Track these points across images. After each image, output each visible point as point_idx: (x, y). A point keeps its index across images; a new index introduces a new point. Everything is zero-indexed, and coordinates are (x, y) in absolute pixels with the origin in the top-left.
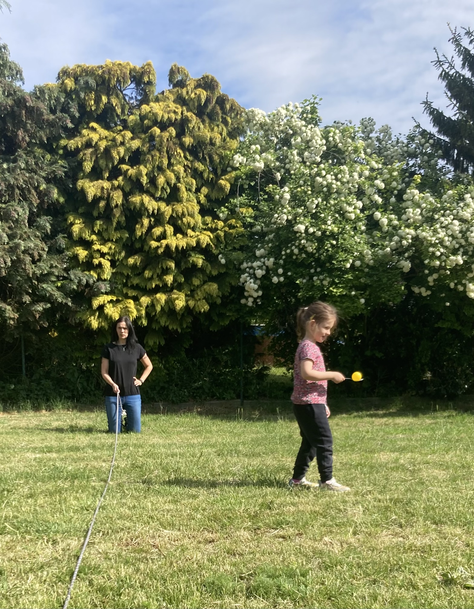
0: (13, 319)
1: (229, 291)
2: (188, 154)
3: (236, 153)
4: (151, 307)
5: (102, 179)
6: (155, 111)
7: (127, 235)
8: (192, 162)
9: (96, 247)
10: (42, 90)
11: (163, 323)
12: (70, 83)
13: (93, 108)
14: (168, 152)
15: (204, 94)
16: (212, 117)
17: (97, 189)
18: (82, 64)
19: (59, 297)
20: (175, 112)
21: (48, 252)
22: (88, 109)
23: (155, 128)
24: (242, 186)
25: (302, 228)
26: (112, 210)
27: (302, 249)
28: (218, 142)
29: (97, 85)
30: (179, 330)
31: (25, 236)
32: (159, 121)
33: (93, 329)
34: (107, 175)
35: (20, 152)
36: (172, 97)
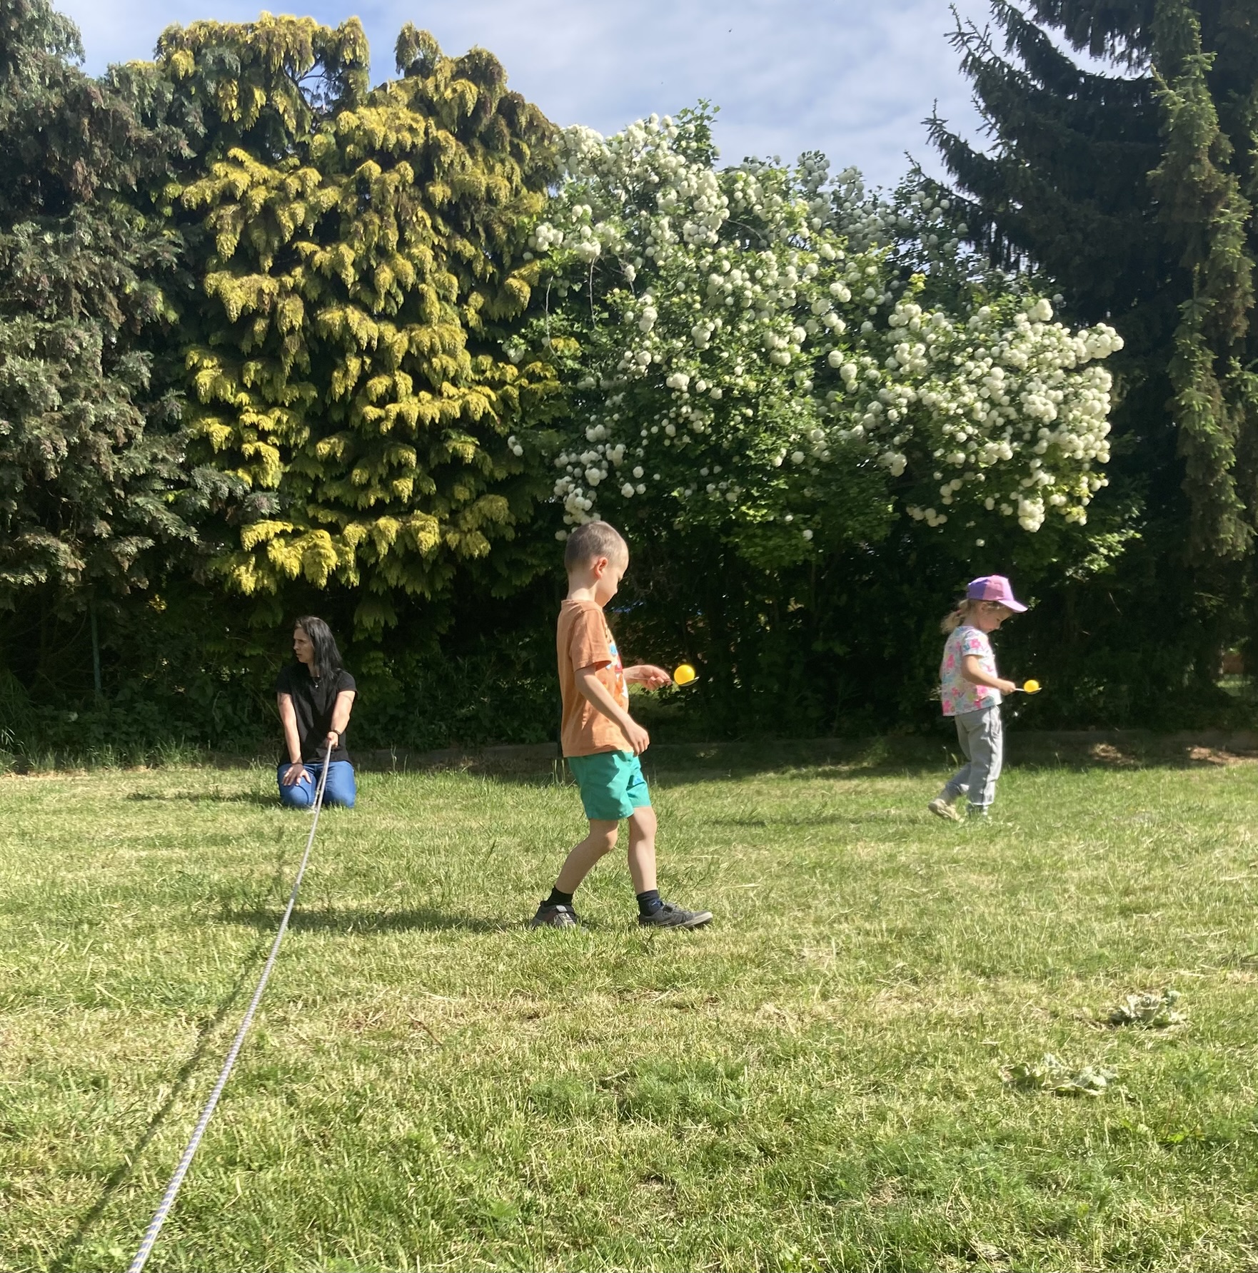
0: (74, 572)
1: (531, 512)
2: (440, 221)
3: (543, 221)
4: (369, 544)
5: (260, 271)
6: (368, 126)
7: (314, 394)
8: (448, 238)
9: (249, 417)
10: (124, 77)
11: (393, 582)
12: (184, 62)
13: (236, 116)
14: (397, 215)
15: (472, 92)
16: (490, 142)
17: (248, 294)
18: (210, 20)
19: (171, 524)
20: (412, 130)
21: (145, 429)
22: (225, 119)
23: (370, 163)
24: (554, 291)
25: (682, 380)
26: (281, 338)
27: (684, 426)
28: (504, 195)
29: (244, 67)
30: (428, 595)
31: (95, 393)
32: (378, 147)
33: (244, 593)
34: (268, 263)
35: (80, 208)
36: (404, 97)
